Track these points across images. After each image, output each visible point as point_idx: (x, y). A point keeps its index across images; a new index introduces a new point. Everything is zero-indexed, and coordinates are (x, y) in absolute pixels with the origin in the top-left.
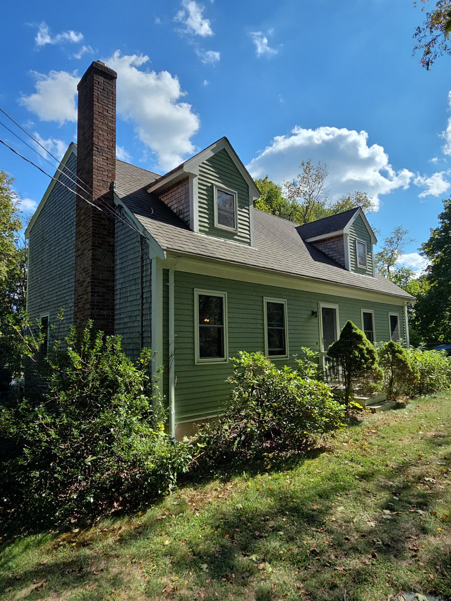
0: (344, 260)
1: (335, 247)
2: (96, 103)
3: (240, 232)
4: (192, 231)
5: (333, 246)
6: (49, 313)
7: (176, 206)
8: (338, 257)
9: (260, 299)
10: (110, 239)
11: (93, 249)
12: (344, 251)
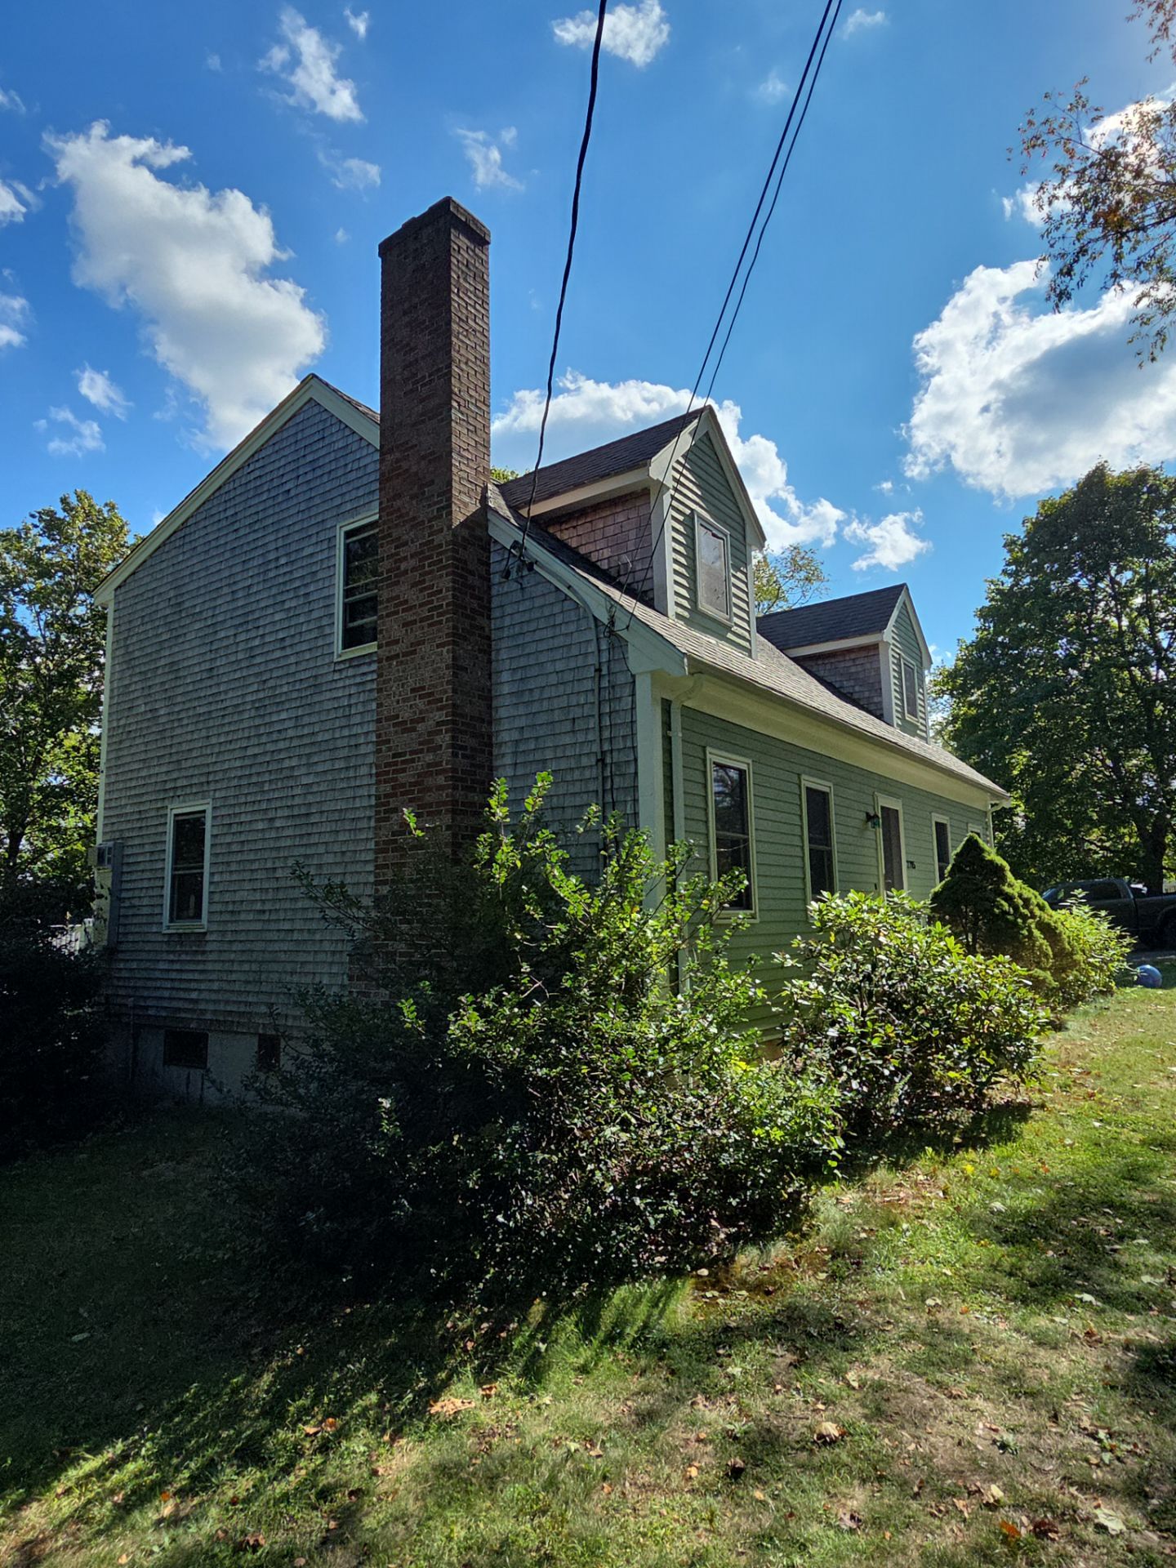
0: (881, 703)
1: (857, 673)
2: (456, 298)
3: (736, 625)
4: (666, 615)
5: (853, 670)
6: (210, 800)
7: (607, 553)
8: (867, 694)
9: (796, 779)
10: (483, 622)
11: (454, 643)
12: (880, 682)
